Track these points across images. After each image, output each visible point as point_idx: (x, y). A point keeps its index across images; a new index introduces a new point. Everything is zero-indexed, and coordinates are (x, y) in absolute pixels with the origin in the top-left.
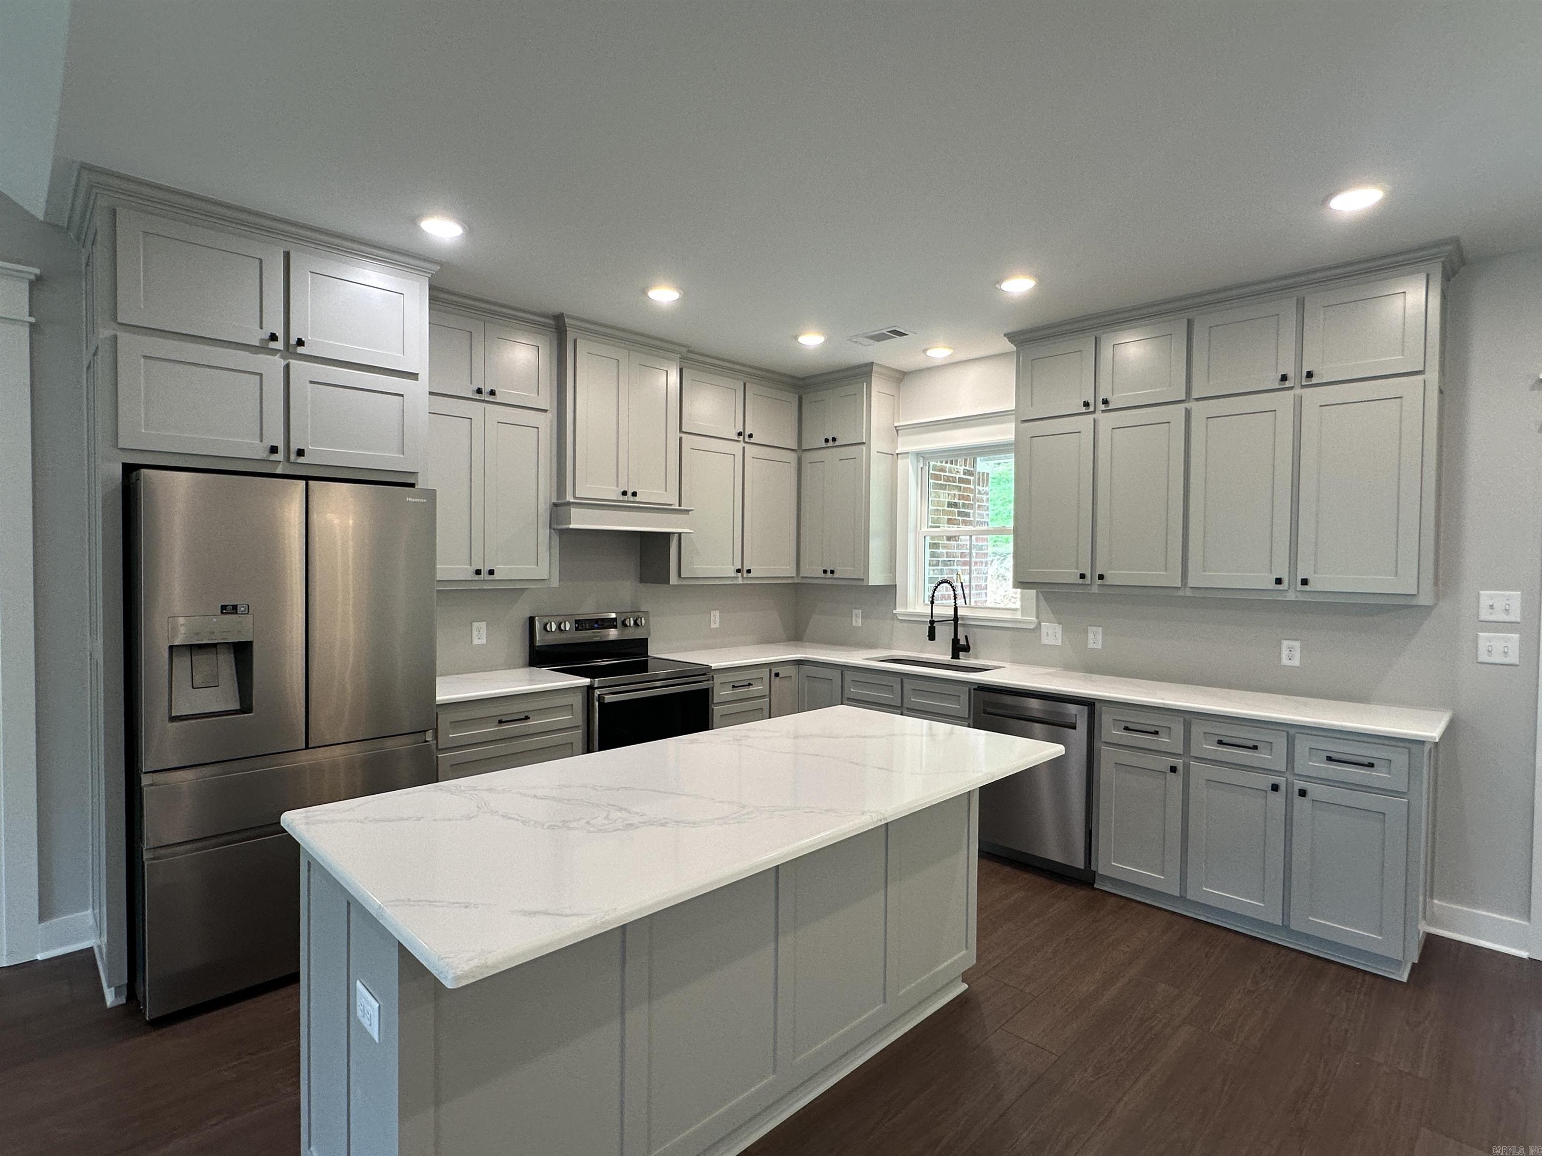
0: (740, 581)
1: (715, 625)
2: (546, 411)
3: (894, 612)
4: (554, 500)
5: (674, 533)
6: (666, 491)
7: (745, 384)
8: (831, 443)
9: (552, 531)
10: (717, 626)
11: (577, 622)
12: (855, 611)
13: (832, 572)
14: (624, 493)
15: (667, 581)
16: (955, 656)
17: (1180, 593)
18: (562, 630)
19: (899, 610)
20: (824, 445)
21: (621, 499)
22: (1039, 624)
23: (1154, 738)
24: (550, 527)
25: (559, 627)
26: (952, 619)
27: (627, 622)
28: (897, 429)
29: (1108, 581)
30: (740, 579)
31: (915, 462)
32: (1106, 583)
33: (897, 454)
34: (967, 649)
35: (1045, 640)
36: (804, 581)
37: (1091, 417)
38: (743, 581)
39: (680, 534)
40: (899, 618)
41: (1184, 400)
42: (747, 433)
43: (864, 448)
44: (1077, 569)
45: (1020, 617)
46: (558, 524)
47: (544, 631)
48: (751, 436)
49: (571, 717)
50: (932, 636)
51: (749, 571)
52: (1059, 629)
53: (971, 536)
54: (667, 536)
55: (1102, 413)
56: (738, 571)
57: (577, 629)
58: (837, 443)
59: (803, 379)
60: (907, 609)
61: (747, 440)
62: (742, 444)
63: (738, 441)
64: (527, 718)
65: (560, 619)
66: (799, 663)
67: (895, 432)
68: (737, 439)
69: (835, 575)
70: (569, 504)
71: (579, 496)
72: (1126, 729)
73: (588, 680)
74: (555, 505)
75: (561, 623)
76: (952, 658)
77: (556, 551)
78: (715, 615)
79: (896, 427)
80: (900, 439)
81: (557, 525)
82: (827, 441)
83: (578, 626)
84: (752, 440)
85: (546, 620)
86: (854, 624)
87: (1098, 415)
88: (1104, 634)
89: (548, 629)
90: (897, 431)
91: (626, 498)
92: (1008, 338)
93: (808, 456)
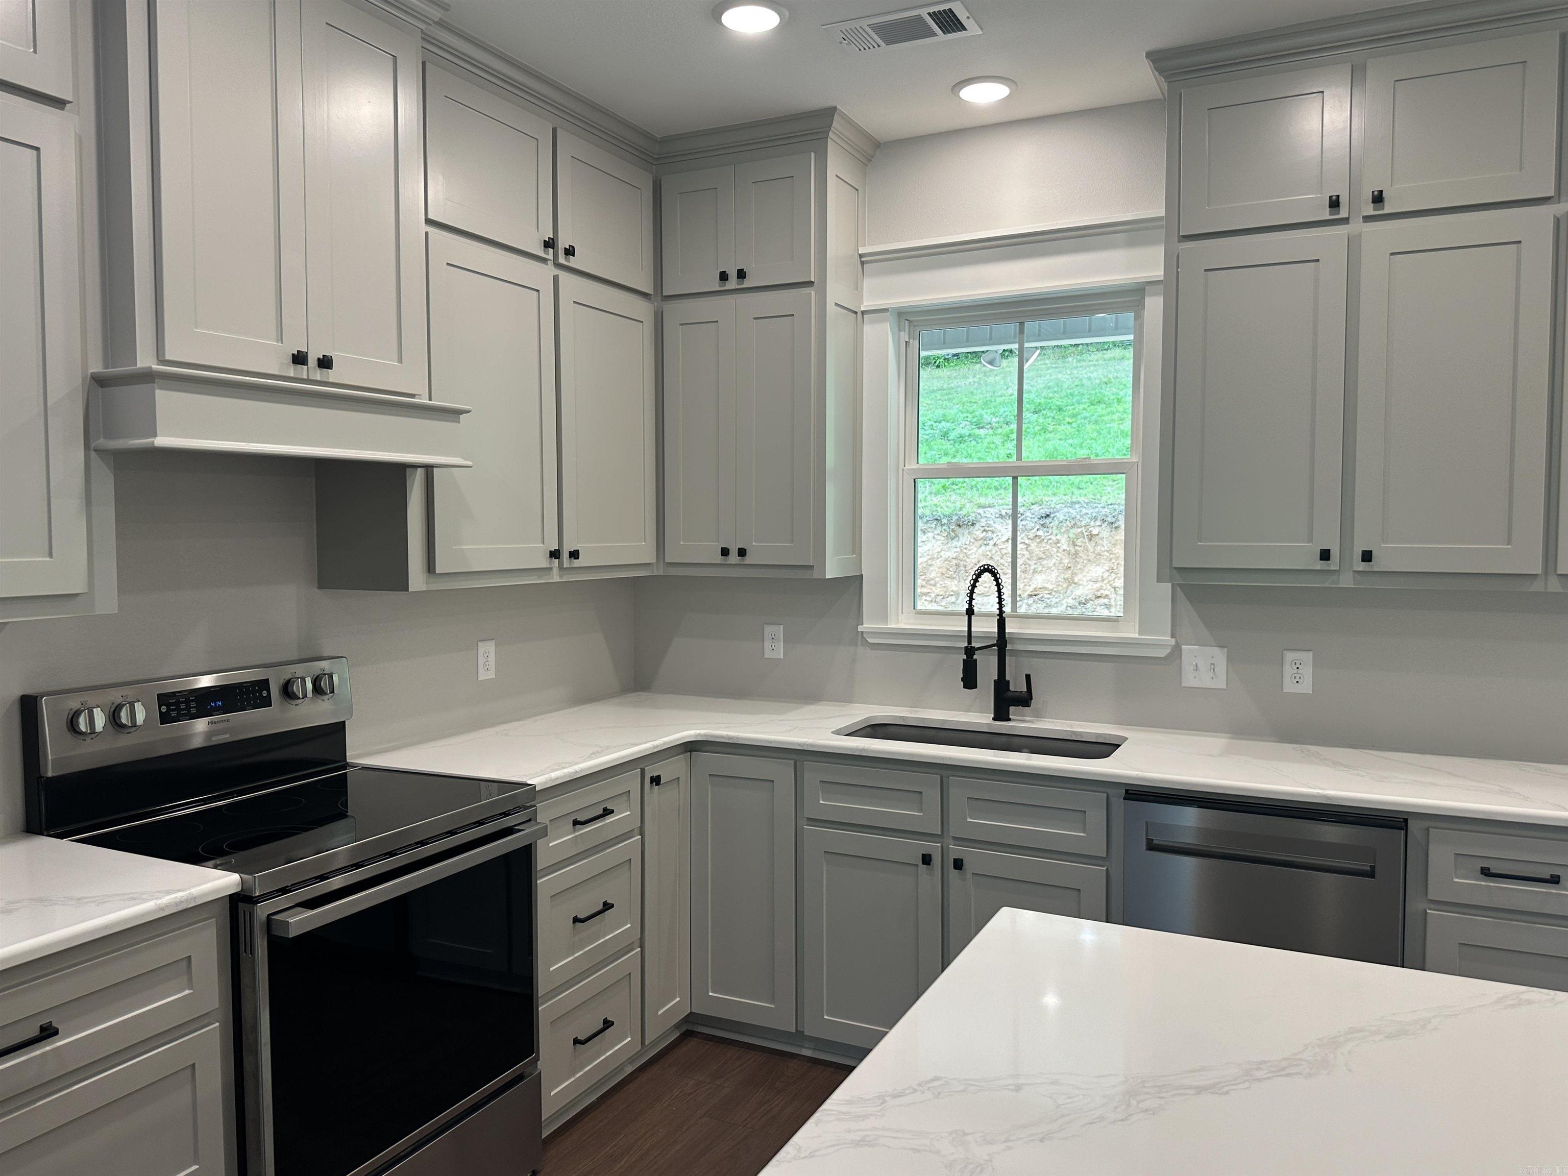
0: (555, 577)
1: (487, 673)
2: (59, 103)
3: (860, 628)
4: (96, 367)
5: (414, 466)
6: (400, 360)
7: (554, 131)
8: (732, 284)
9: (93, 454)
10: (491, 675)
11: (163, 699)
12: (768, 630)
13: (742, 552)
14: (299, 359)
15: (401, 583)
16: (1001, 714)
17: (1538, 586)
18: (123, 726)
19: (867, 625)
20: (716, 286)
21: (292, 374)
22: (1177, 648)
23: (1553, 890)
24: (87, 446)
25: (113, 717)
26: (995, 642)
27: (297, 688)
28: (863, 260)
29: (1380, 563)
30: (555, 571)
31: (896, 329)
32: (1376, 569)
33: (863, 313)
34: (1025, 700)
35: (1190, 680)
36: (674, 571)
37: (1341, 231)
38: (561, 577)
39: (429, 468)
40: (870, 641)
41: (1549, 198)
42: (563, 243)
43: (812, 292)
44: (1310, 540)
45: (1137, 636)
46: (109, 436)
47: (69, 736)
48: (570, 252)
49: (187, 992)
50: (970, 680)
51: (574, 555)
52: (1219, 656)
53: (1015, 478)
54: (400, 471)
55: (1364, 222)
56: (555, 554)
57: (165, 719)
58: (747, 284)
59: (664, 141)
60: (886, 622)
61: (562, 260)
62: (549, 271)
63: (544, 260)
64: (48, 1032)
65: (116, 696)
66: (691, 747)
67: (860, 266)
68: (542, 254)
69: (748, 560)
70: (148, 377)
71: (171, 358)
72: (1486, 873)
73: (235, 878)
74: (100, 381)
75: (119, 707)
76: (994, 719)
77: (107, 513)
78: (487, 652)
79: (861, 256)
80: (867, 283)
81: (105, 437)
82: (724, 277)
83: (169, 710)
84: (573, 262)
85: (74, 703)
86: (768, 654)
87: (1356, 226)
88: (1317, 664)
89: (83, 726)
90: (863, 263)
91: (302, 372)
92: (1154, 61)
93: (675, 312)
